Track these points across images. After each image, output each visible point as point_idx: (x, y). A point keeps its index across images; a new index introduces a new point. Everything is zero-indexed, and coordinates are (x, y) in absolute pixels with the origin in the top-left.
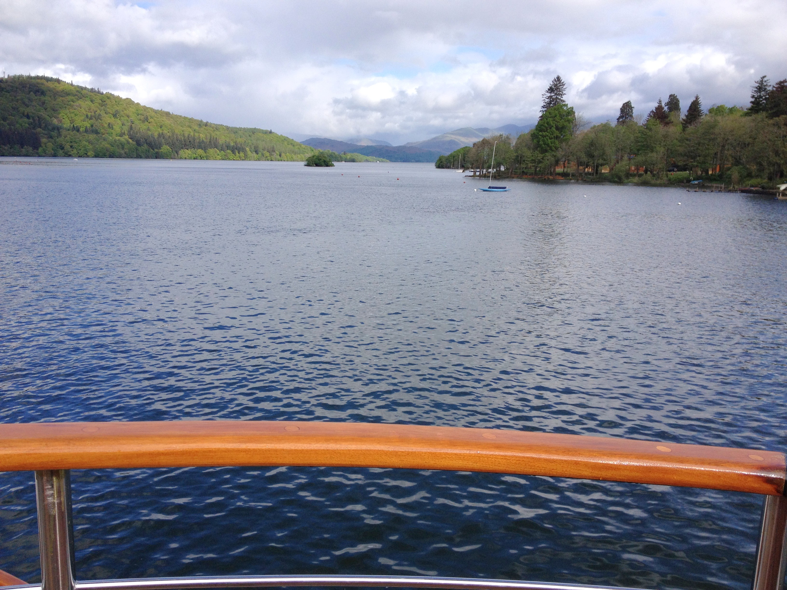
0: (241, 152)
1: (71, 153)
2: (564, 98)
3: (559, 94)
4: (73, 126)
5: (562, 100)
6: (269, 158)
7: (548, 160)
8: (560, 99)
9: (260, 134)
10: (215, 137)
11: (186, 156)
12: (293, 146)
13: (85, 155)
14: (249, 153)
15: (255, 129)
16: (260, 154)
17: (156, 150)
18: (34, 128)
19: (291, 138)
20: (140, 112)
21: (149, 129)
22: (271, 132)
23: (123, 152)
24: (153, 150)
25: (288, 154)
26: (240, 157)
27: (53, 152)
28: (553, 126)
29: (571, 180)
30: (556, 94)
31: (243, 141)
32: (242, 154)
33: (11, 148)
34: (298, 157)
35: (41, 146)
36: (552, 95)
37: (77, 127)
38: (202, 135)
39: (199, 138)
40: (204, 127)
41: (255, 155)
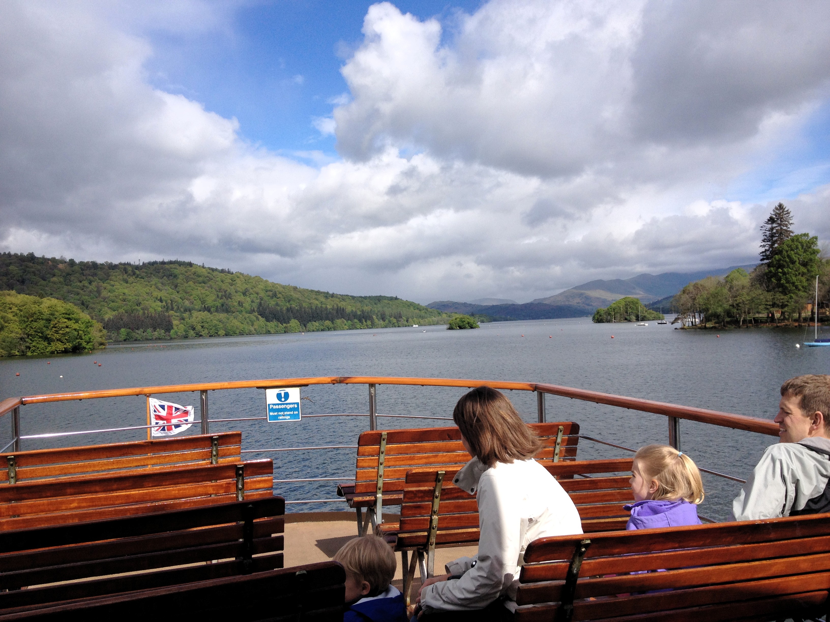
0: (368, 321)
1: (203, 333)
4: (205, 306)
6: (396, 324)
9: (386, 301)
10: (342, 307)
11: (314, 329)
12: (420, 310)
13: (215, 335)
14: (376, 320)
15: (380, 296)
16: (387, 321)
17: (285, 325)
18: (167, 310)
19: (417, 302)
20: (269, 288)
21: (277, 304)
22: (396, 298)
23: (252, 329)
24: (282, 325)
25: (415, 319)
26: (367, 326)
27: (184, 333)
31: (369, 310)
32: (369, 323)
33: (144, 332)
34: (425, 321)
35: (173, 328)
37: (208, 307)
38: (329, 307)
39: (326, 308)
40: (330, 298)
41: (382, 322)
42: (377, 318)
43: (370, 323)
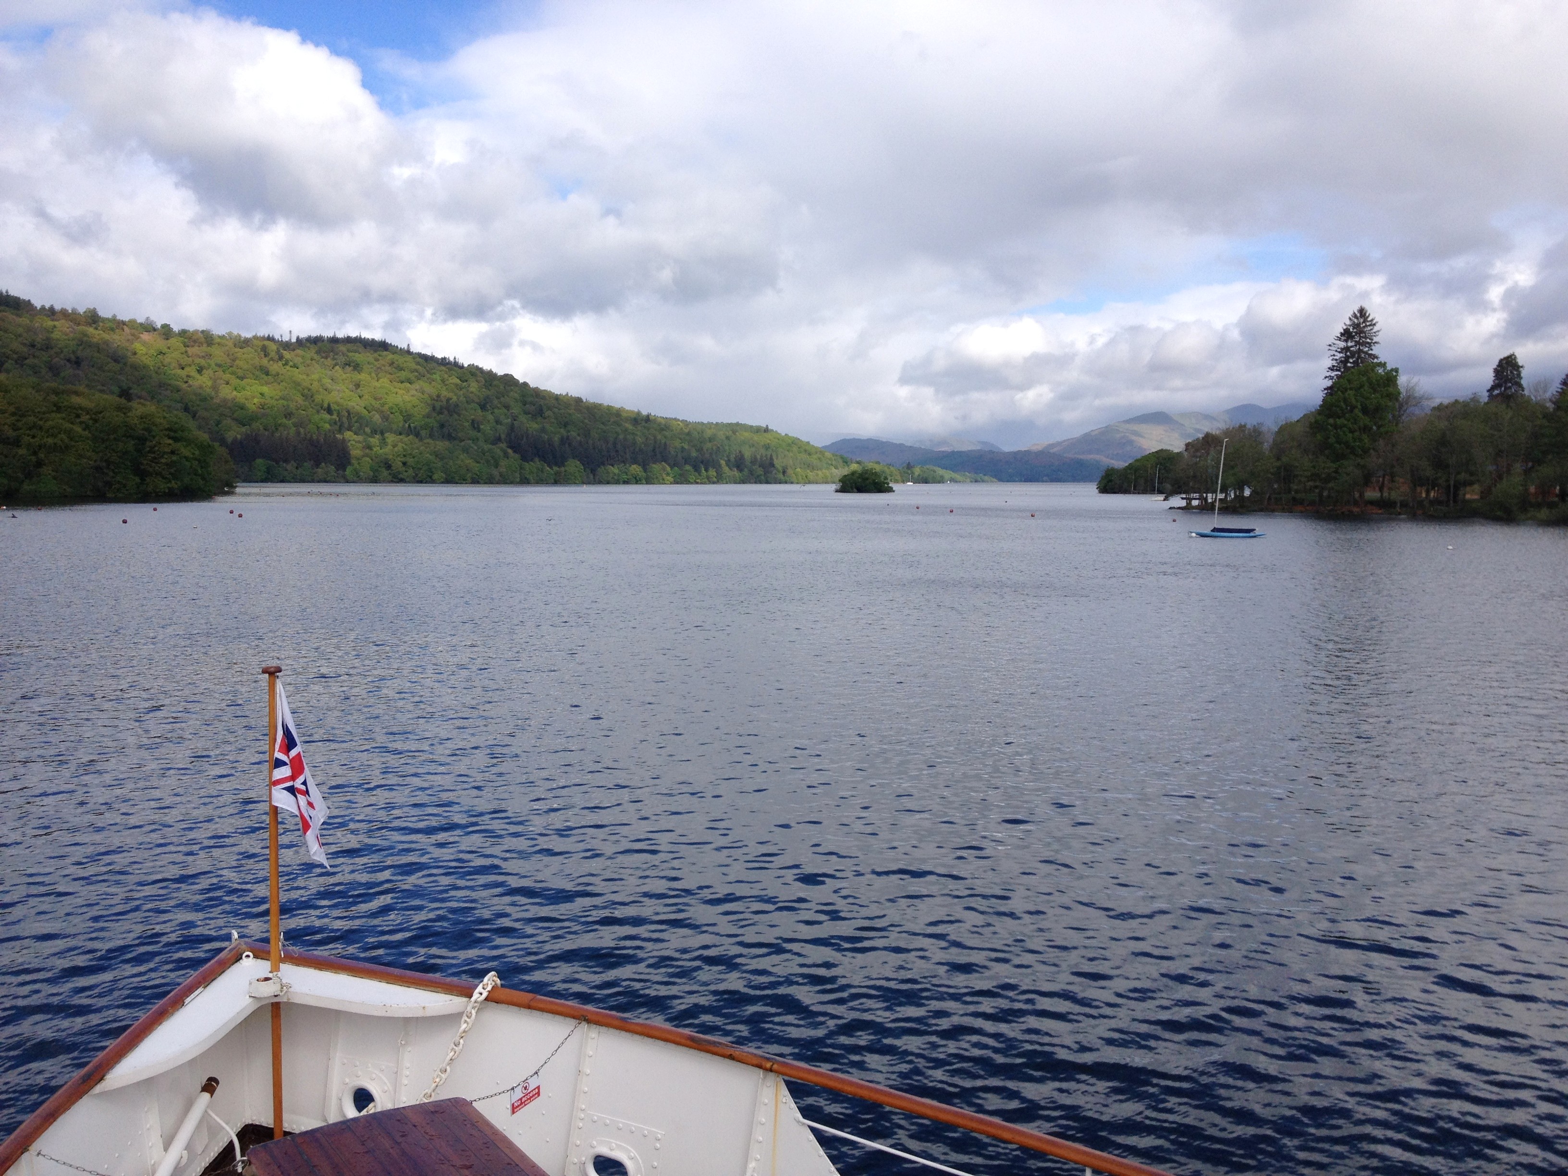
0: (711, 469)
1: (404, 475)
2: (1375, 350)
3: (1365, 344)
4: (409, 426)
5: (1370, 355)
6: (763, 477)
7: (1348, 474)
8: (1366, 353)
9: (746, 434)
10: (663, 441)
11: (610, 479)
12: (810, 454)
13: (429, 479)
14: (726, 469)
15: (737, 424)
16: (746, 472)
17: (556, 468)
18: (340, 431)
19: (804, 438)
20: (530, 399)
21: (543, 430)
22: (766, 430)
23: (495, 473)
24: (551, 468)
25: (798, 470)
26: (708, 478)
27: (372, 474)
28: (1356, 407)
29: (1400, 514)
30: (1357, 343)
31: (714, 447)
32: (712, 473)
33: (297, 468)
34: (817, 475)
35: (350, 463)
36: (1350, 344)
37: (415, 428)
38: (640, 440)
39: (634, 443)
40: (643, 424)
41: (736, 473)
42: (728, 465)
43: (715, 474)
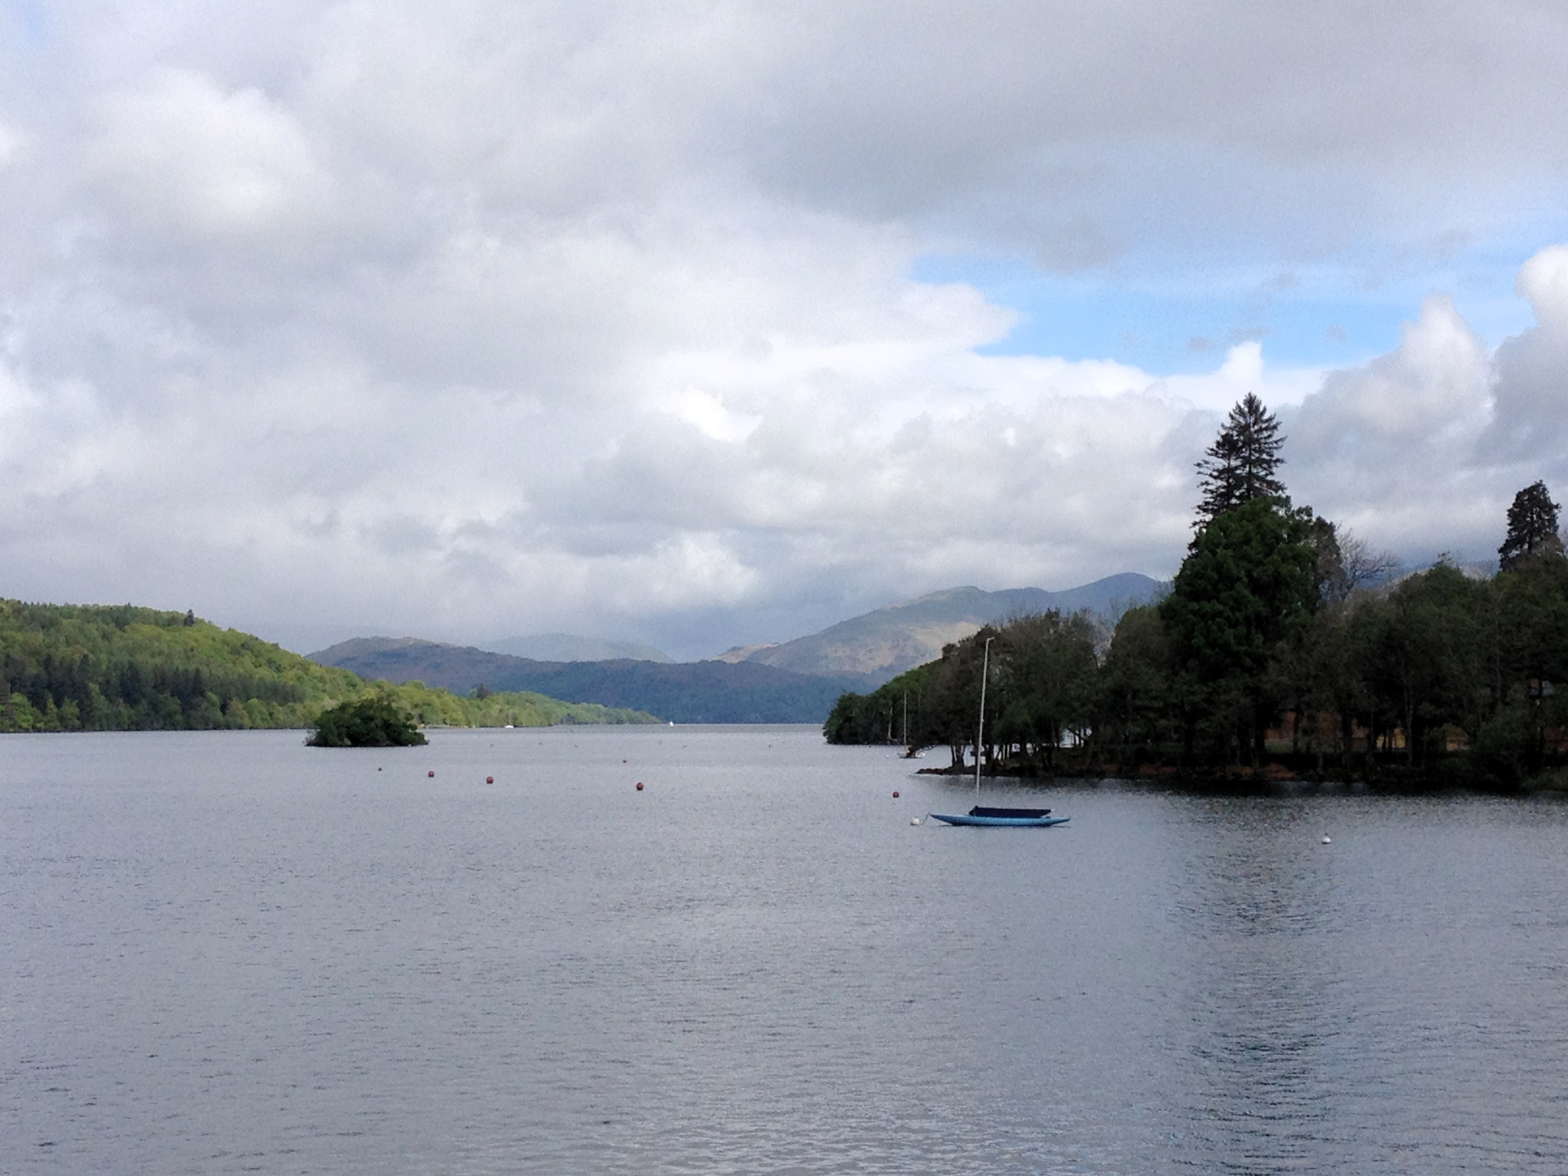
0: (67, 700)
2: (1279, 474)
3: (1260, 462)
5: (1270, 484)
6: (179, 717)
7: (1228, 704)
8: (1262, 480)
9: (148, 630)
12: (278, 669)
14: (100, 701)
15: (128, 608)
16: (143, 706)
19: (268, 639)
22: (189, 620)
25: (254, 701)
26: (62, 719)
28: (1239, 579)
29: (1322, 779)
30: (1247, 461)
31: (77, 657)
32: (70, 708)
34: (293, 711)
36: (1234, 463)
41: (124, 709)
42: (104, 693)
43: (76, 711)
